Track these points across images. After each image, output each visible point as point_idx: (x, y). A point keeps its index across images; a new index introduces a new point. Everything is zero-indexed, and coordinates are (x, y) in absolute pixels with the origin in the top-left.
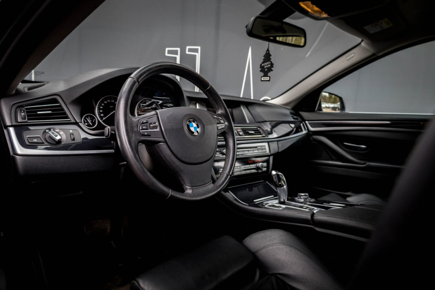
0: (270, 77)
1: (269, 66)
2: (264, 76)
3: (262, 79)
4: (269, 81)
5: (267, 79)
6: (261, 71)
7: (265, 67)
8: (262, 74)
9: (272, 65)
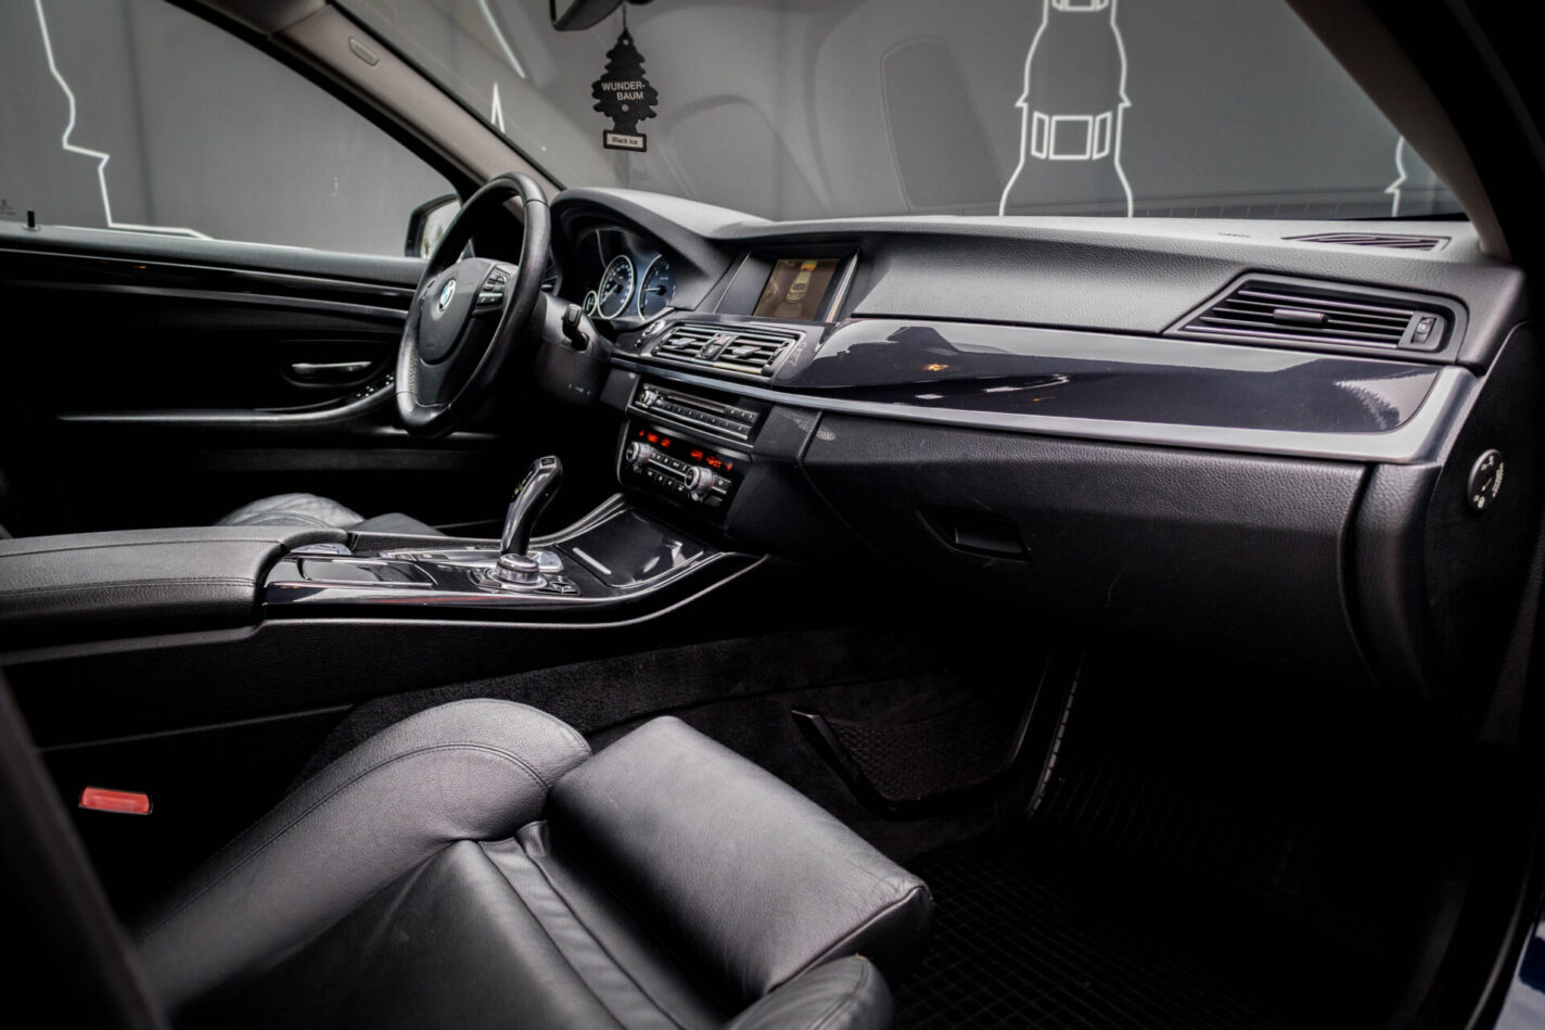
0: (644, 136)
1: (640, 96)
2: (616, 131)
3: (610, 142)
4: (644, 150)
5: (636, 143)
6: (597, 108)
7: (620, 97)
8: (610, 123)
9: (651, 95)
